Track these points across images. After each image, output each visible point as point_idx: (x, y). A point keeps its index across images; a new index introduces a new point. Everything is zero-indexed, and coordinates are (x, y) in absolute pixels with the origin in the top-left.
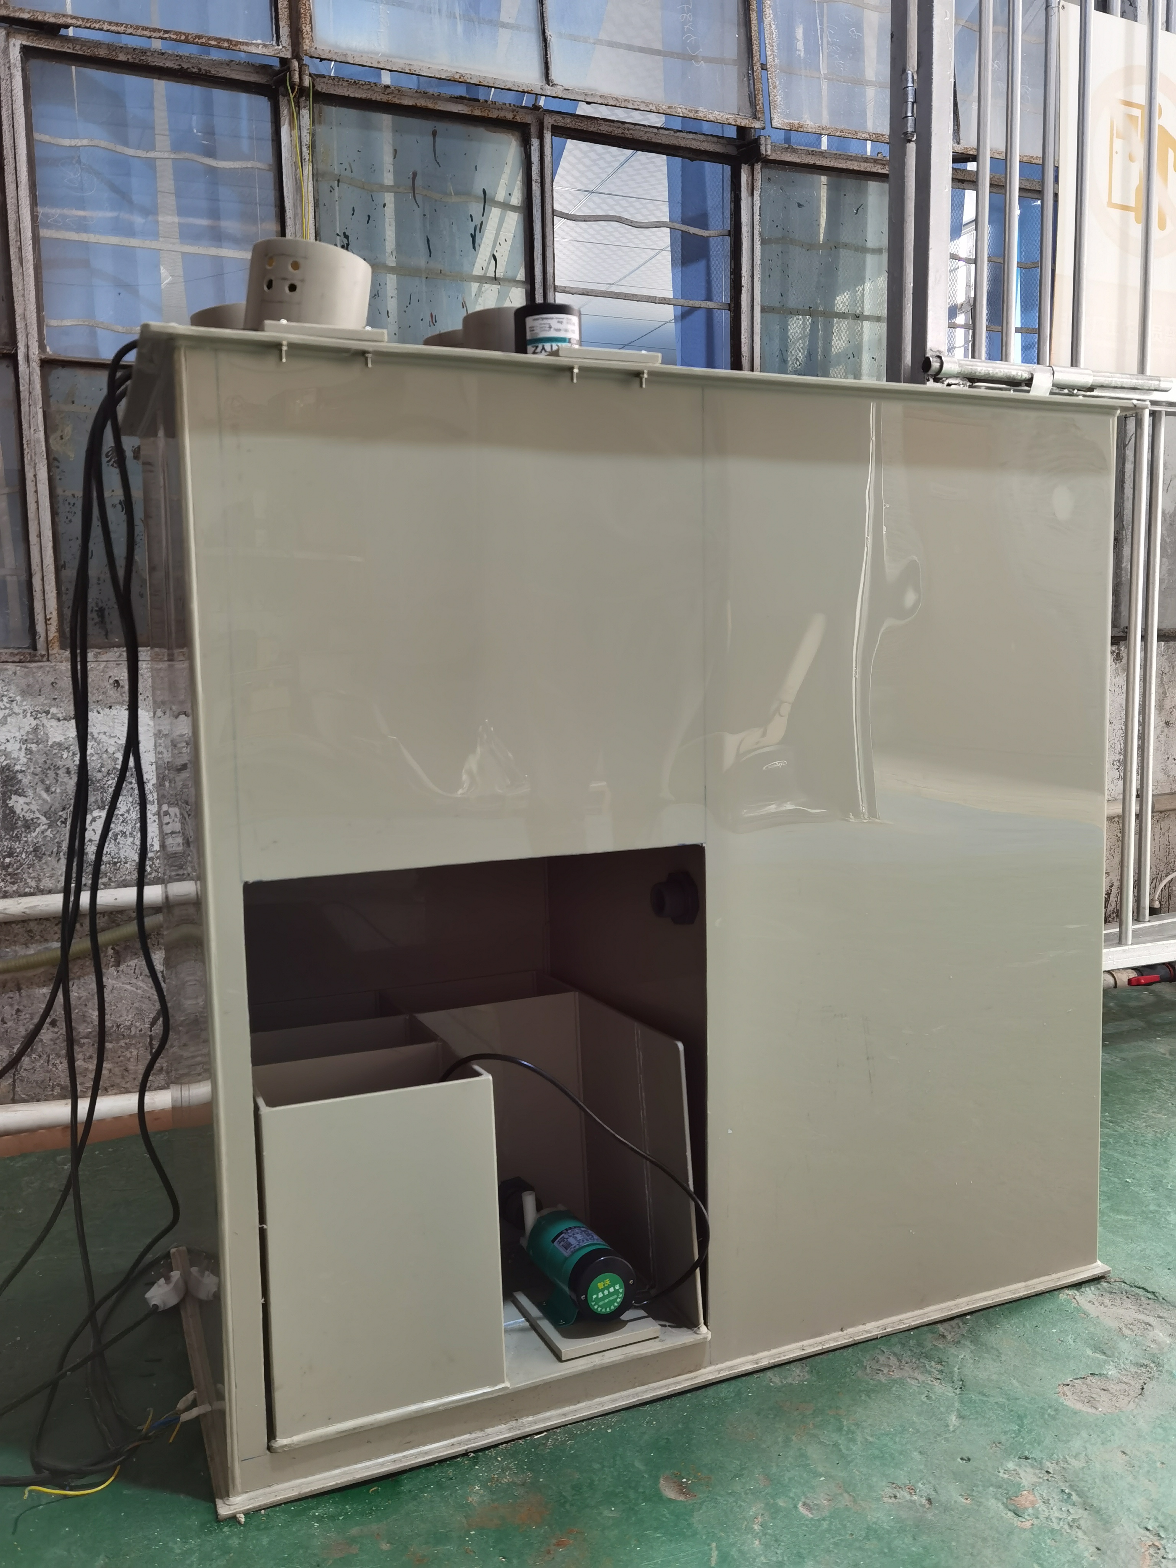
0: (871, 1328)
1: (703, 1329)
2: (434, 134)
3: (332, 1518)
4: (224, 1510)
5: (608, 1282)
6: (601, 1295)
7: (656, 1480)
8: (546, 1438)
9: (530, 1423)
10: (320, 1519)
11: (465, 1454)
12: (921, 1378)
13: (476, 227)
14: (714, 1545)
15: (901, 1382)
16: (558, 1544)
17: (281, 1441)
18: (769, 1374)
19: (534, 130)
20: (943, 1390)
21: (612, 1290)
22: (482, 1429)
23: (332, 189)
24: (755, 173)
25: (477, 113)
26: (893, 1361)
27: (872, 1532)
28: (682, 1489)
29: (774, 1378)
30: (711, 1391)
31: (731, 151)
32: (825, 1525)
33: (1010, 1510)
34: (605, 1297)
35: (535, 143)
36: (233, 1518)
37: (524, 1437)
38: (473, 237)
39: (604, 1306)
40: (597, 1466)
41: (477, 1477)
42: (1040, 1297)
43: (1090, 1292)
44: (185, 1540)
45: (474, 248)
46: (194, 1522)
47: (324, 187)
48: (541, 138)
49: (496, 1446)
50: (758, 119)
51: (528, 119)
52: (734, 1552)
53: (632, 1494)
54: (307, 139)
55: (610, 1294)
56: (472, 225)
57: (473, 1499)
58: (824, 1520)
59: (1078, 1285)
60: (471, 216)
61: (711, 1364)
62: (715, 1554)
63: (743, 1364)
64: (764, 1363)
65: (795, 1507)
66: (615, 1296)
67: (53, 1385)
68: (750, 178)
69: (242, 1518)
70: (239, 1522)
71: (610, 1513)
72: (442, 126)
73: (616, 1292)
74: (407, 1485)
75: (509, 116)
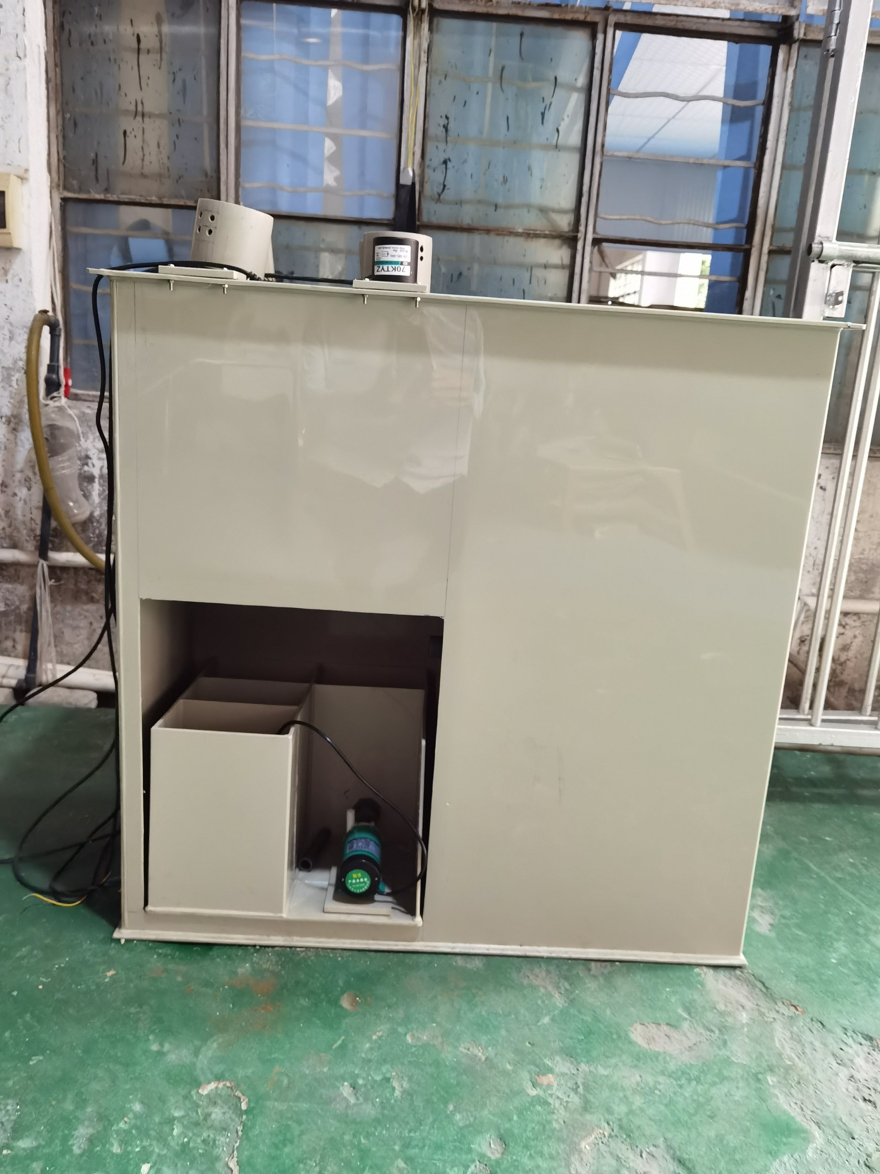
0: (543, 951)
1: (418, 919)
2: (522, 35)
3: (166, 956)
4: (116, 935)
5: (360, 875)
6: (354, 881)
7: (343, 992)
8: (302, 952)
9: (297, 941)
10: (159, 955)
11: (254, 946)
12: (550, 988)
13: (546, 106)
14: (343, 1037)
15: (534, 988)
16: (264, 1009)
17: (149, 908)
18: (459, 958)
19: (600, 28)
20: (559, 1001)
21: (362, 880)
22: (268, 936)
23: (440, 82)
24: (792, 51)
25: (556, 16)
26: (544, 974)
27: (437, 1063)
28: (354, 1003)
29: (460, 961)
30: (415, 956)
31: (772, 33)
32: (413, 1049)
33: (531, 1081)
34: (356, 883)
35: (600, 37)
36: (119, 940)
37: (291, 947)
38: (543, 114)
39: (357, 888)
40: (317, 975)
41: (252, 959)
42: (680, 966)
43: (722, 975)
44: (91, 943)
45: (543, 123)
46: (101, 936)
47: (435, 80)
48: (605, 33)
49: (273, 947)
50: (795, 8)
51: (597, 18)
52: (350, 1046)
53: (323, 996)
54: (425, 46)
55: (360, 882)
56: (542, 106)
57: (240, 971)
58: (415, 1046)
59: (716, 967)
60: (543, 98)
61: (422, 940)
62: (339, 1042)
63: (444, 947)
64: (457, 950)
65: (406, 1034)
66: (364, 884)
67: (82, 845)
68: (787, 57)
69: (123, 942)
70: (120, 943)
71: (304, 1002)
72: (528, 28)
73: (364, 882)
74: (215, 952)
75: (581, 17)
